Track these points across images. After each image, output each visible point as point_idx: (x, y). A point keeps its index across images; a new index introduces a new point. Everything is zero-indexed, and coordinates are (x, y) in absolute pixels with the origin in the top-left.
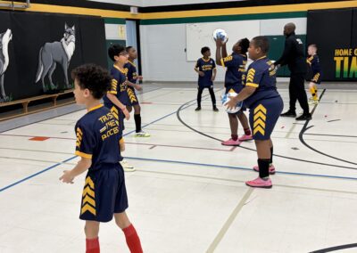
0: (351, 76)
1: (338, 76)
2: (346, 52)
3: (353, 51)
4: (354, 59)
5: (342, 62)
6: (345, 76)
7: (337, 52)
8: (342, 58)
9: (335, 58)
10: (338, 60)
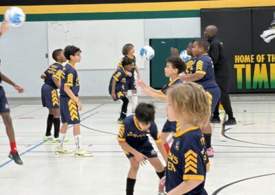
0: (255, 87)
1: (240, 87)
2: (247, 58)
3: (255, 57)
4: (257, 66)
5: (244, 70)
6: (248, 87)
7: (238, 58)
8: (243, 66)
9: (236, 66)
10: (239, 68)
